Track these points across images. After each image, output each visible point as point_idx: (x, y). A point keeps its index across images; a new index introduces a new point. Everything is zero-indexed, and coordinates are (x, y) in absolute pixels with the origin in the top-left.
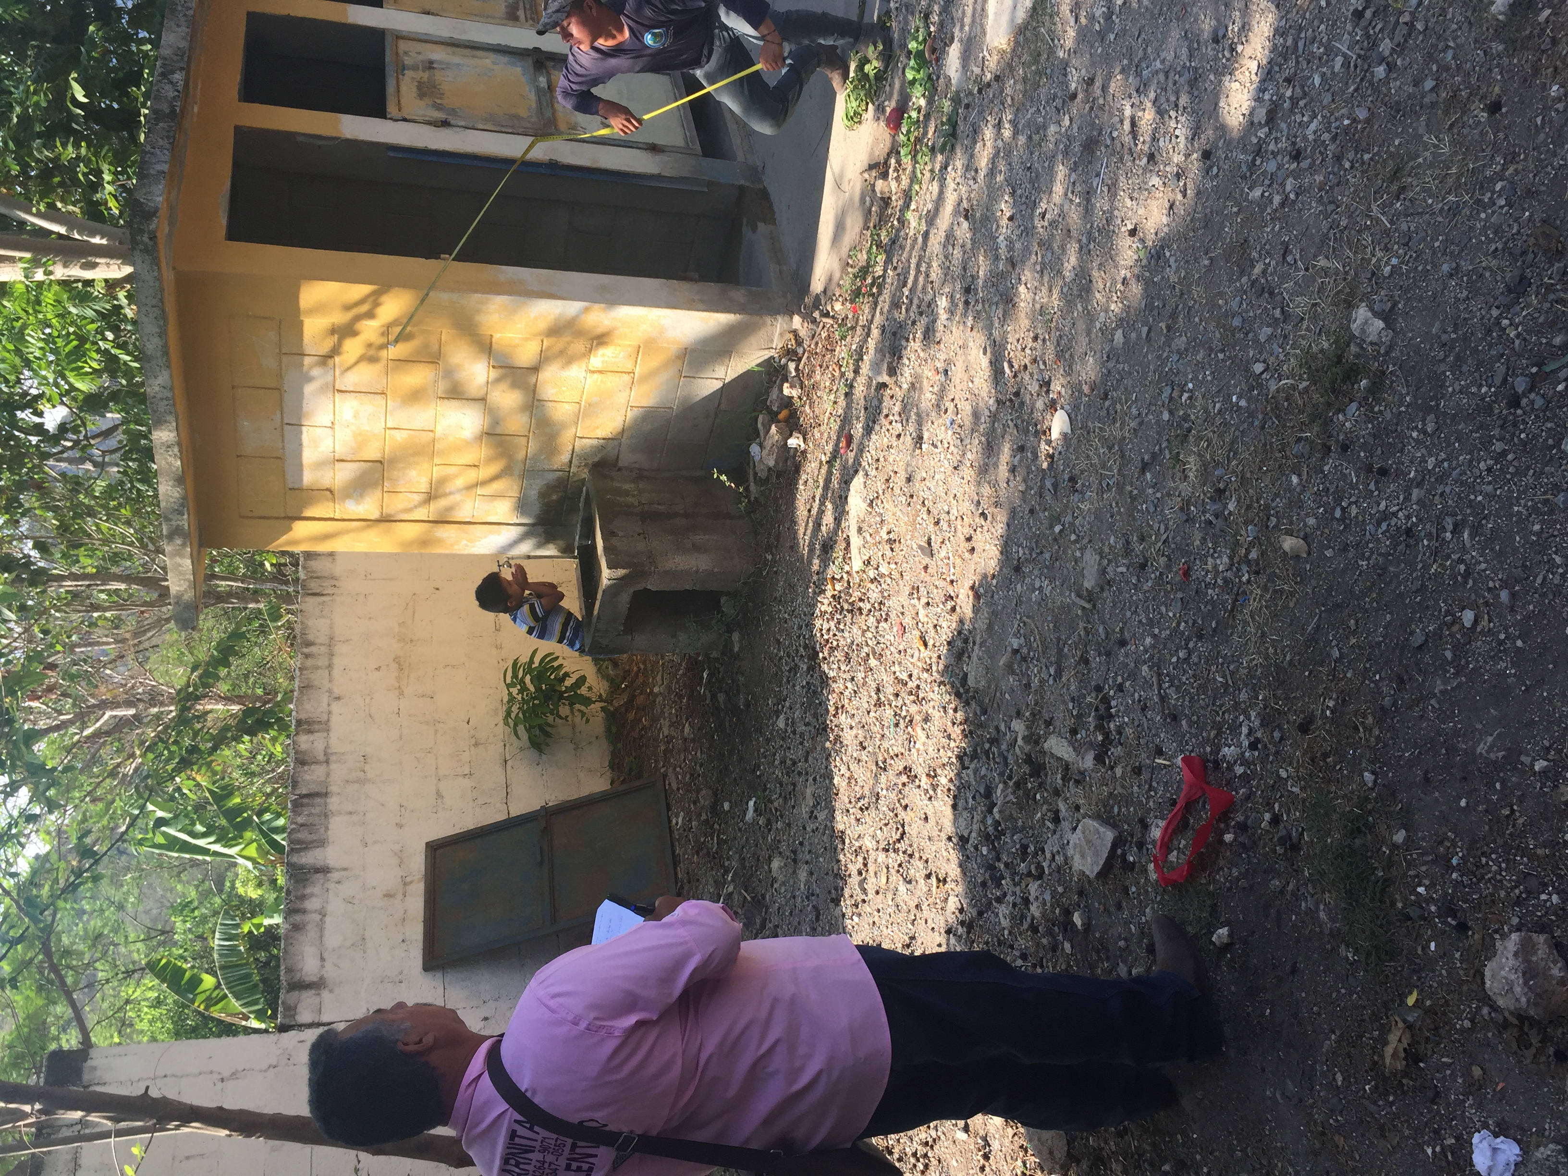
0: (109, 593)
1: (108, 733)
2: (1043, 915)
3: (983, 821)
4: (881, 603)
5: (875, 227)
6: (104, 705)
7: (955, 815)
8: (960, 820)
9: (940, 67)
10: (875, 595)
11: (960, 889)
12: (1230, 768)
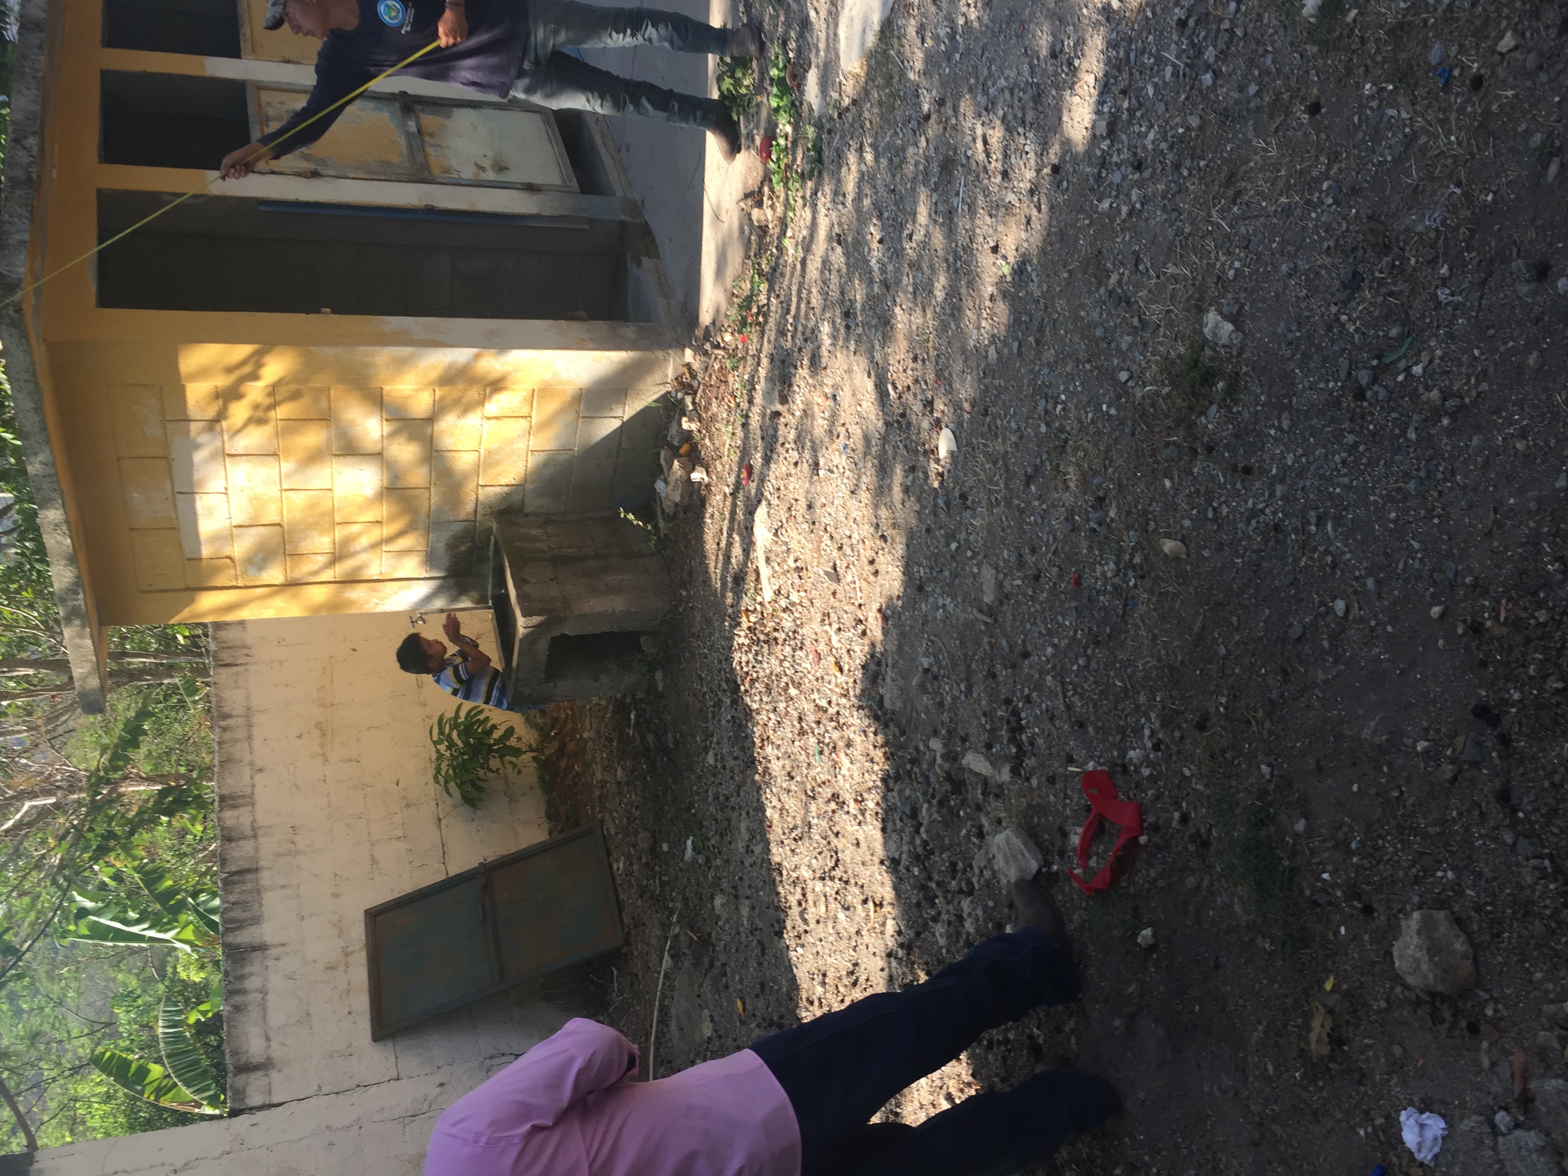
0: (18, 680)
1: (30, 824)
2: (977, 931)
3: (912, 842)
4: (794, 632)
5: (755, 255)
6: (22, 796)
7: (884, 838)
8: (890, 842)
9: (802, 93)
10: (789, 624)
11: (895, 912)
12: (1137, 771)
